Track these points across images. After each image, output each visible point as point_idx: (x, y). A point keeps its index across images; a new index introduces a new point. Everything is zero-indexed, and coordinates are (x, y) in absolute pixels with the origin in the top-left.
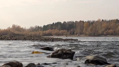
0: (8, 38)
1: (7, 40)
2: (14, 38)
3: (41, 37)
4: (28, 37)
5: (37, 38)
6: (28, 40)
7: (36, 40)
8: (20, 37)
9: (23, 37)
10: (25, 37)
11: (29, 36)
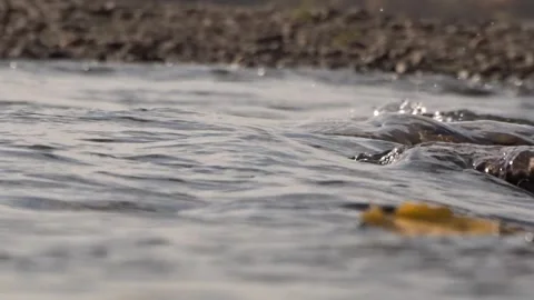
0: (41, 27)
1: (28, 54)
2: (119, 29)
3: (500, 34)
4: (317, 20)
5: (438, 45)
6: (315, 64)
7: (427, 66)
8: (201, 15)
9: (241, 19)
10: (277, 18)
11: (333, 14)
